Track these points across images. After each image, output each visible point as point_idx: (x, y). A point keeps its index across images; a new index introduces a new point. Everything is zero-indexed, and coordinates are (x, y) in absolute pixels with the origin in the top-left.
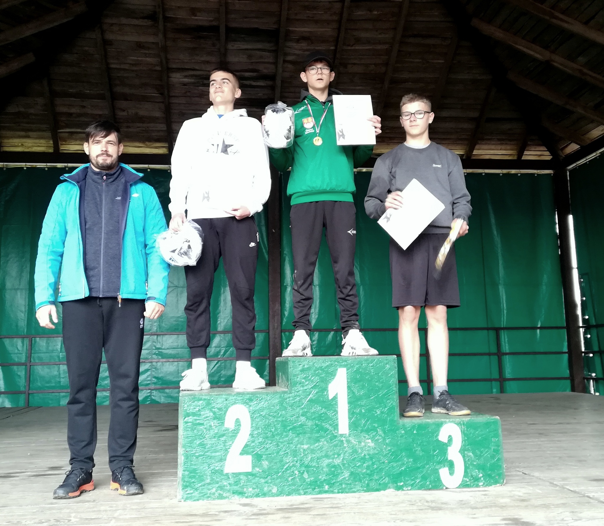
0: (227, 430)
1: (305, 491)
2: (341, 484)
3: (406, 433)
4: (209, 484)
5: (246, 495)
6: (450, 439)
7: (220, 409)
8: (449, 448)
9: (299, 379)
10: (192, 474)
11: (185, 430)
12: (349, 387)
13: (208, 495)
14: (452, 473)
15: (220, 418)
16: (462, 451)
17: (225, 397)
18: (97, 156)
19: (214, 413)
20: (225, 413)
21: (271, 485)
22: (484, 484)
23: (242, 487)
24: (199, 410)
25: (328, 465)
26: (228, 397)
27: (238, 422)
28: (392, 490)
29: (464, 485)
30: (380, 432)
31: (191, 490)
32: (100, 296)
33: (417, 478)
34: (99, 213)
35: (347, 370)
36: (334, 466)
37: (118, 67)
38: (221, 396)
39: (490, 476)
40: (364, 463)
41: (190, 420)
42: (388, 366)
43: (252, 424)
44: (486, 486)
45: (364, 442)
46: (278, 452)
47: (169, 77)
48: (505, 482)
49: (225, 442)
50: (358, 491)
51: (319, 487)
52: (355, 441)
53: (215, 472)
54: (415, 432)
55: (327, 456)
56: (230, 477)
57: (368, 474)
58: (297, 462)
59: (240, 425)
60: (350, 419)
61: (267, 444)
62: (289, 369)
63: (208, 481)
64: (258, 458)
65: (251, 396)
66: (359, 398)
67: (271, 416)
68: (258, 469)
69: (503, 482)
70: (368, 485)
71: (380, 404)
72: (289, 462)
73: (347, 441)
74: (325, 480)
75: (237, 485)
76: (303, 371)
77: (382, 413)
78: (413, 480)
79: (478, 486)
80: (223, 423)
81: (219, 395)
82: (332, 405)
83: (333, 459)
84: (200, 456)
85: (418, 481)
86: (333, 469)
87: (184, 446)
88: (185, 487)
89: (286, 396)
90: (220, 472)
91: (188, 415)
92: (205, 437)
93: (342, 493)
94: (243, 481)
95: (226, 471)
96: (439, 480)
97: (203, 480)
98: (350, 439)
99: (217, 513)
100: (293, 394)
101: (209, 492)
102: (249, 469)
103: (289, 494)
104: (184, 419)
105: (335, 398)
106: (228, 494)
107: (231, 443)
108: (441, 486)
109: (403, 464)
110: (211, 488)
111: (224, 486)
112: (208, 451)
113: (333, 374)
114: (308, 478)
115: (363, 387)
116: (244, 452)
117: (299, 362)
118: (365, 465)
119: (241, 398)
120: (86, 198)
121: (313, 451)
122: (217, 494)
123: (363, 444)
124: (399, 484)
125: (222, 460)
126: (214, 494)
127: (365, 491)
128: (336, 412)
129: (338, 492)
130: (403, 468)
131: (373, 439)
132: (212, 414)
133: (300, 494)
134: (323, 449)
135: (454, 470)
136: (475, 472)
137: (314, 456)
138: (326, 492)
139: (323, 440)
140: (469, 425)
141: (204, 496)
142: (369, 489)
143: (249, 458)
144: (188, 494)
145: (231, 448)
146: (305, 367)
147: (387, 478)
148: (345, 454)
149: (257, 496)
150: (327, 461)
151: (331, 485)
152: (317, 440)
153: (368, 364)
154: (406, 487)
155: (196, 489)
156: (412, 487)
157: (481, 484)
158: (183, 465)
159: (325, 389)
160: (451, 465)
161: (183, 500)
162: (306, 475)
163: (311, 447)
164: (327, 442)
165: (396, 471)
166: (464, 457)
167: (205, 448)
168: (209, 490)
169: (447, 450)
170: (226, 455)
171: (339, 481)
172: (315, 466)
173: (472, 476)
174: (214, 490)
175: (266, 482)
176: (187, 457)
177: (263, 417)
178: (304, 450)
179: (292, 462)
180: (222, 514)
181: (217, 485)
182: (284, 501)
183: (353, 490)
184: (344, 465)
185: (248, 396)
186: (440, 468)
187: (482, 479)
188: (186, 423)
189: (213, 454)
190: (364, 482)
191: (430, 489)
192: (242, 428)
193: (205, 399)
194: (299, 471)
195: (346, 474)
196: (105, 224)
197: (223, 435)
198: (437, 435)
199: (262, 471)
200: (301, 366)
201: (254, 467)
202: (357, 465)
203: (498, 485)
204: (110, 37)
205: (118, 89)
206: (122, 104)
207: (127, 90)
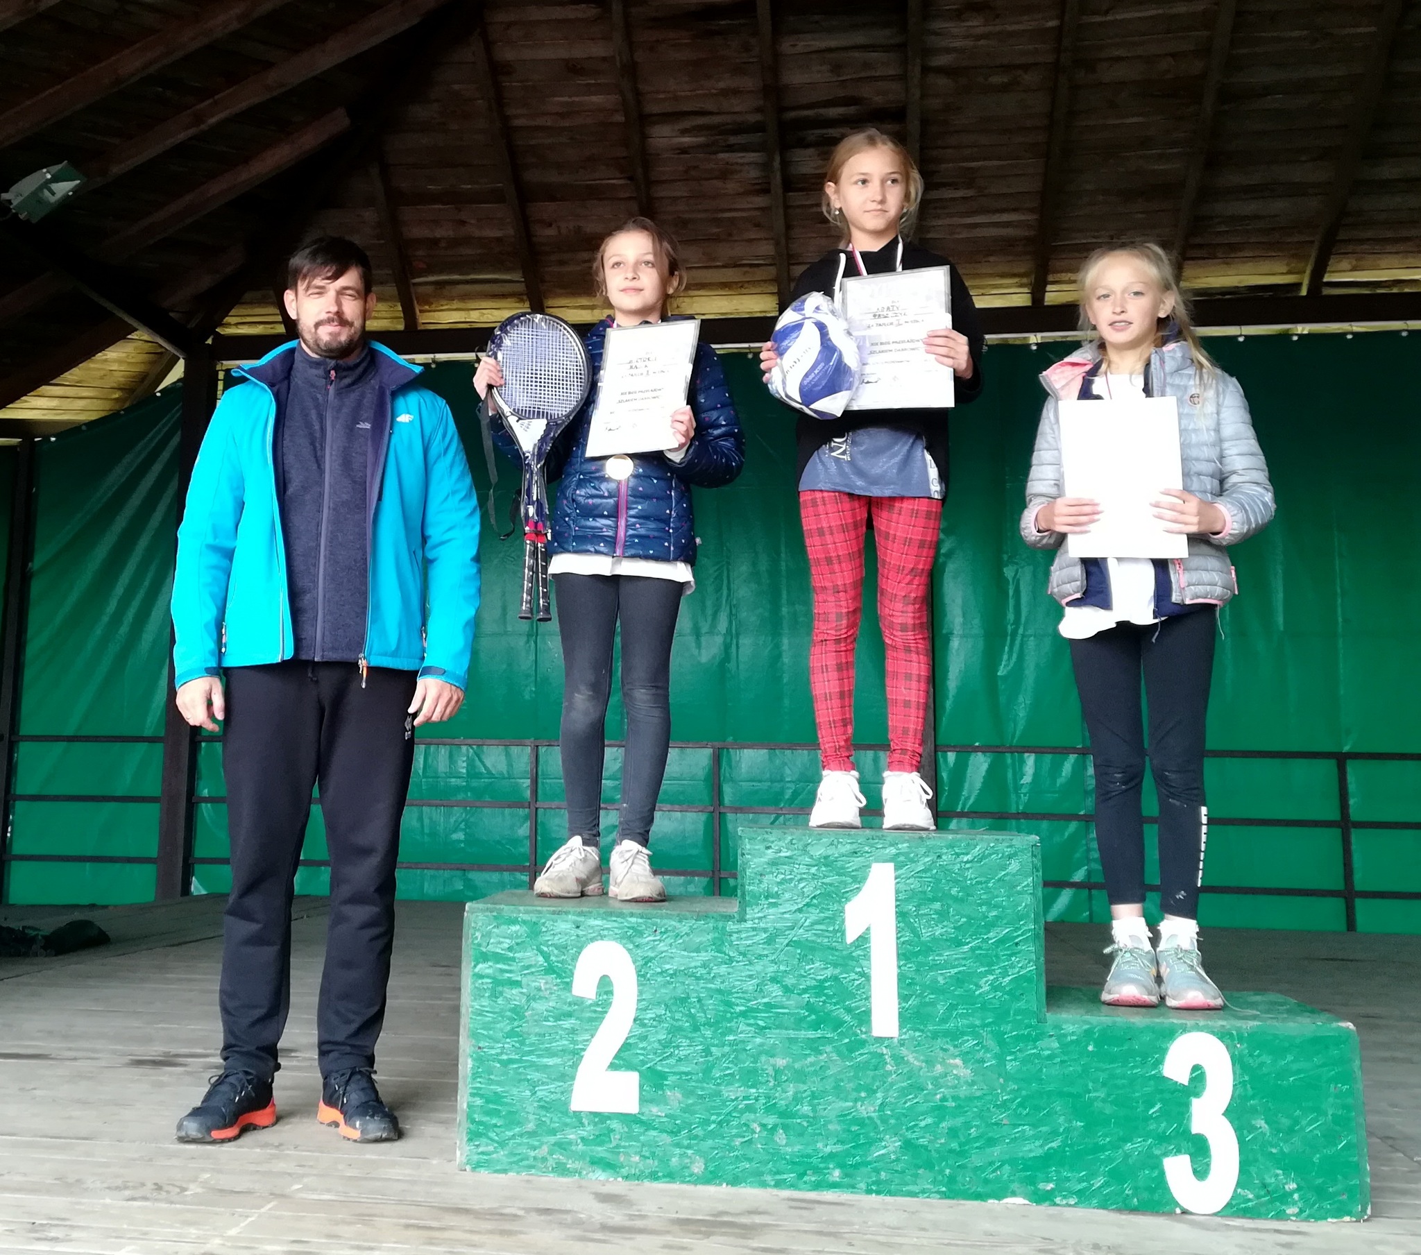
0: (579, 1002)
1: (778, 1177)
2: (877, 1171)
3: (1065, 1047)
4: (532, 1134)
5: (624, 1171)
6: (1198, 1076)
7: (563, 948)
8: (1195, 1102)
9: (763, 886)
10: (491, 1106)
11: (478, 994)
12: (901, 915)
13: (531, 1162)
14: (1201, 1172)
15: (562, 973)
16: (1236, 1113)
17: (574, 918)
18: (317, 325)
19: (546, 957)
20: (575, 958)
21: (690, 1152)
22: (1301, 1211)
23: (615, 1151)
24: (510, 949)
25: (842, 1116)
26: (582, 919)
27: (605, 985)
28: (1019, 1200)
29: (1234, 1209)
30: (991, 1043)
31: (487, 1145)
32: (316, 659)
33: (1093, 1175)
34: (319, 462)
35: (896, 869)
36: (861, 1122)
37: (530, 123)
38: (564, 916)
39: (1321, 1193)
40: (942, 1119)
41: (490, 971)
42: (1014, 865)
43: (640, 993)
44: (1306, 1220)
45: (943, 1063)
46: (707, 1071)
47: (644, 137)
48: (1369, 1212)
49: (573, 1031)
50: (923, 1192)
51: (817, 1170)
52: (916, 1058)
53: (546, 1107)
54: (1090, 1048)
55: (838, 1091)
56: (585, 1121)
57: (951, 1151)
58: (757, 1099)
59: (610, 993)
60: (903, 998)
61: (678, 1047)
62: (739, 857)
63: (531, 1126)
64: (653, 1081)
65: (640, 920)
66: (927, 949)
67: (693, 975)
68: (655, 1110)
69: (1364, 1210)
70: (952, 1180)
71: (990, 964)
72: (737, 1099)
73: (893, 1057)
74: (832, 1156)
75: (601, 1144)
76: (774, 863)
77: (995, 988)
78: (1085, 1179)
79: (1280, 1216)
80: (568, 986)
81: (559, 913)
82: (852, 958)
83: (856, 1100)
84: (511, 1061)
85: (1098, 1182)
86: (854, 1128)
87: (474, 1035)
88: (473, 1136)
89: (731, 926)
90: (559, 1106)
91: (484, 957)
92: (522, 1017)
93: (878, 1193)
94: (618, 1137)
95: (575, 1106)
96: (1160, 1183)
97: (519, 1124)
98: (904, 1051)
100: (749, 924)
101: (532, 1154)
102: (632, 1107)
103: (735, 1181)
104: (475, 966)
105: (863, 940)
106: (578, 1165)
107: (587, 1037)
108: (1167, 1204)
109: (1054, 1133)
110: (536, 1143)
111: (570, 1143)
112: (530, 1053)
113: (859, 878)
114: (786, 1146)
115: (943, 915)
116: (622, 1061)
117: (764, 840)
118: (944, 1124)
119: (616, 925)
120: (287, 423)
121: (801, 1076)
122: (551, 1163)
123: (939, 1068)
124: (1041, 1186)
125: (566, 1077)
126: (544, 1159)
127: (944, 1196)
128: (867, 977)
129: (869, 1192)
130: (1054, 1145)
131: (965, 1056)
132: (541, 959)
133: (764, 1185)
134: (829, 1072)
135: (1208, 1165)
136: (1276, 1176)
137: (803, 1087)
138: (834, 1185)
139: (829, 1048)
140: (1256, 1041)
141: (518, 1162)
142: (953, 1191)
143: (633, 1078)
144: (482, 1153)
145: (589, 1049)
146: (782, 854)
147: (1007, 1168)
148: (888, 1091)
149: (653, 1176)
150: (834, 1107)
151: (850, 1171)
152: (814, 1046)
153: (958, 855)
154: (1065, 1197)
155: (502, 1144)
156: (1080, 1198)
157: (1291, 1210)
158: (469, 1080)
159: (837, 916)
160: (1199, 1150)
161: (468, 1168)
162: (780, 1138)
163: (797, 1066)
164: (839, 1054)
165: (1033, 1149)
166: (1239, 1130)
167: (522, 1043)
168: (534, 1148)
169: (1187, 1105)
170: (575, 1066)
171: (870, 1163)
172: (805, 1116)
173: (1264, 1186)
174: (545, 1148)
175: (678, 1145)
176: (480, 1060)
177: (671, 976)
178: (778, 1072)
179: (745, 1098)
181: (552, 1139)
182: (717, 1196)
183: (910, 1188)
184: (884, 1120)
185: (633, 920)
186: (1166, 1154)
187: (1296, 1196)
188: (480, 976)
189: (545, 1061)
190: (941, 1172)
191: (1134, 1210)
192: (617, 1000)
193: (524, 922)
194: (763, 1126)
195: (890, 1146)
196: (331, 486)
197: (569, 1015)
198: (1160, 1062)
199: (666, 1116)
200: (770, 851)
201: (643, 1100)
202: (923, 1124)
203: (1347, 1218)
204: (507, 54)
205: (533, 176)
206: (546, 209)
207: (553, 177)
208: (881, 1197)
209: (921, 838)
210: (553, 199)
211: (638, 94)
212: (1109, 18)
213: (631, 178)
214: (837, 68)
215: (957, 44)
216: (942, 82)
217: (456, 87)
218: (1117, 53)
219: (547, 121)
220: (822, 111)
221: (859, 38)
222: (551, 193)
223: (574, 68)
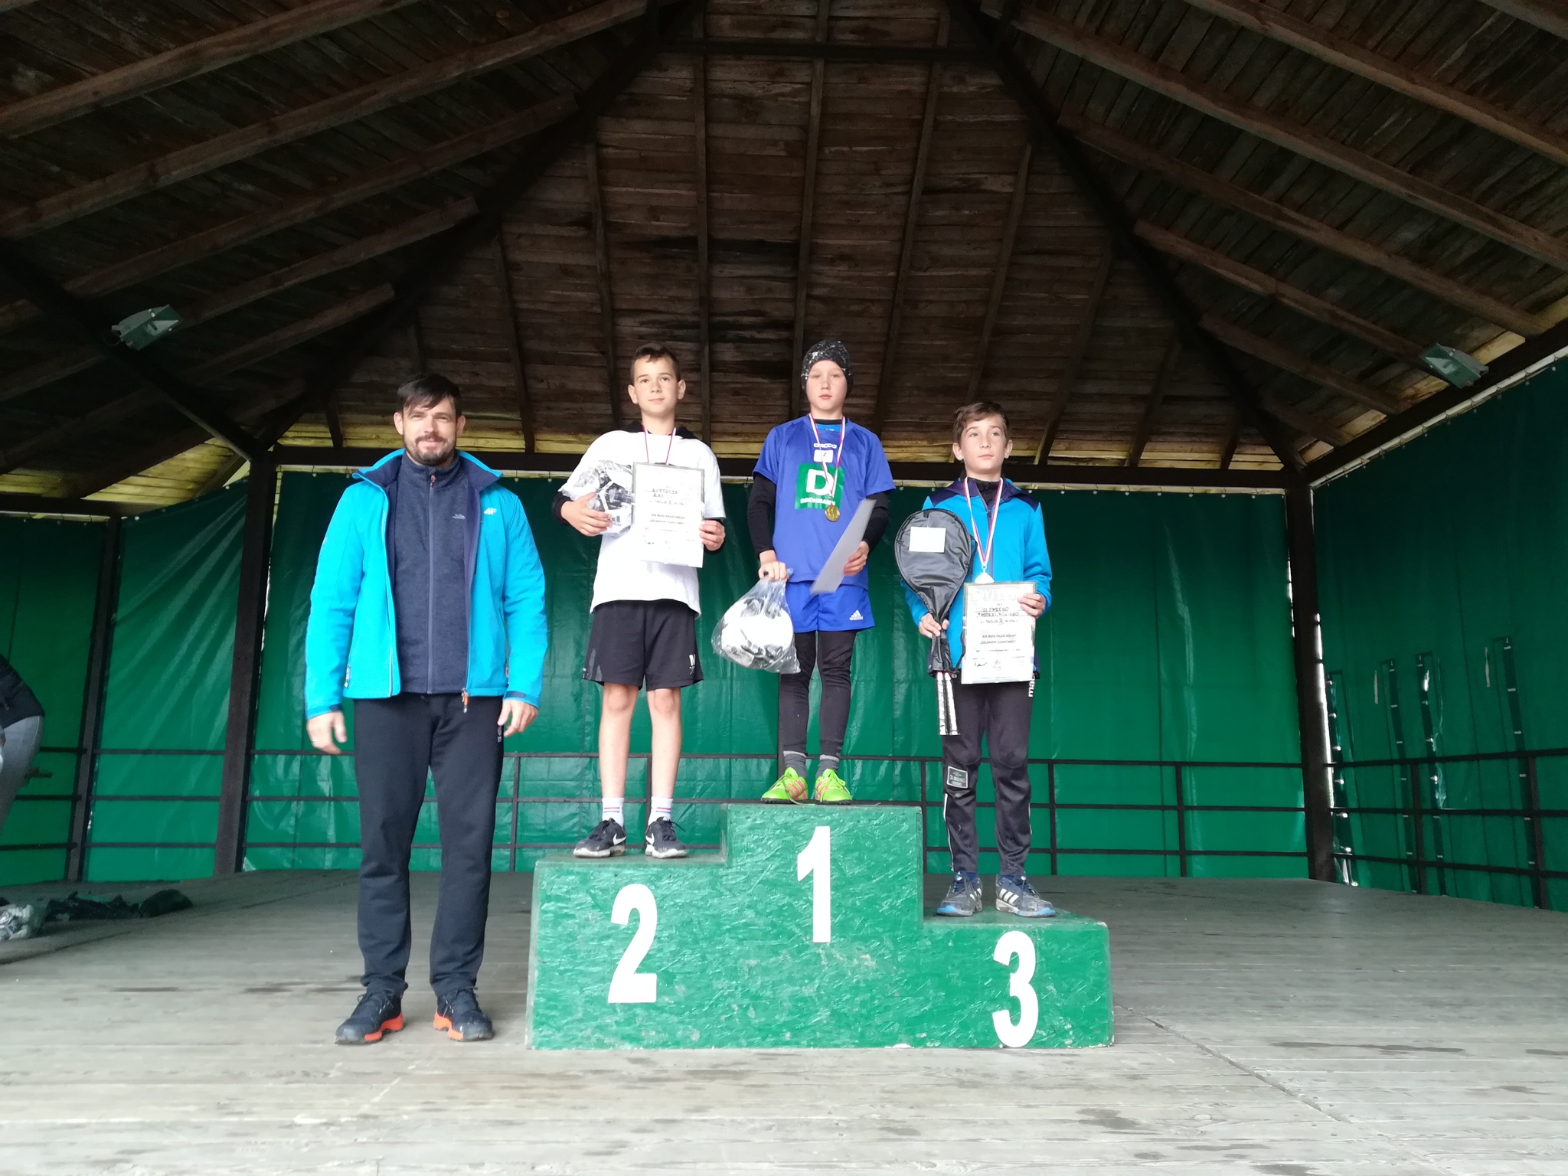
0: (616, 927)
1: (750, 1040)
2: (814, 1032)
3: (935, 944)
4: (580, 1021)
5: (645, 1042)
6: (1015, 959)
7: (604, 891)
8: (1012, 975)
9: (745, 843)
10: (551, 1003)
11: (544, 924)
12: (833, 861)
13: (579, 1040)
14: (1015, 1020)
15: (604, 907)
16: (1037, 982)
17: (614, 869)
18: (418, 440)
19: (594, 897)
20: (614, 897)
21: (690, 1027)
22: (1074, 1042)
23: (639, 1029)
24: (568, 892)
25: (792, 997)
26: (619, 870)
27: (635, 915)
28: (905, 1046)
29: (1035, 1043)
30: (888, 943)
31: (548, 1030)
32: (428, 693)
33: (950, 1026)
34: (424, 543)
35: (831, 830)
36: (804, 1000)
37: (532, 307)
38: (606, 868)
39: (1086, 1030)
40: (857, 995)
41: (552, 908)
42: (905, 826)
43: (659, 919)
44: (1077, 1047)
45: (859, 959)
46: (703, 971)
47: (615, 325)
48: (1113, 1040)
49: (611, 948)
50: (843, 1044)
51: (776, 1034)
52: (841, 956)
53: (591, 1000)
54: (950, 944)
55: (791, 980)
56: (618, 1010)
57: (862, 1016)
58: (736, 988)
59: (638, 920)
60: (833, 916)
61: (684, 955)
62: (728, 824)
63: (580, 1015)
64: (666, 980)
65: (660, 869)
66: (850, 882)
67: (694, 906)
68: (667, 999)
69: (1110, 1040)
70: (862, 1035)
71: (889, 891)
72: (723, 988)
73: (827, 955)
74: (785, 1024)
75: (629, 1025)
76: (752, 828)
77: (891, 907)
78: (945, 1029)
79: (1062, 1046)
80: (609, 916)
81: (604, 866)
82: (802, 891)
83: (801, 986)
84: (566, 971)
85: (953, 1031)
86: (799, 1004)
87: (540, 953)
88: (538, 1024)
89: (722, 872)
90: (601, 1000)
91: (549, 899)
92: (576, 939)
93: (815, 1046)
94: (640, 1019)
95: (611, 999)
96: (991, 1030)
97: (571, 1014)
98: (833, 951)
99: (580, 1074)
100: (734, 870)
101: (580, 1035)
102: (651, 997)
103: (720, 1045)
104: (542, 905)
105: (809, 877)
106: (612, 1040)
107: (621, 951)
108: (995, 1042)
109: (927, 1000)
110: (583, 1027)
111: (607, 1025)
112: (580, 964)
113: (808, 837)
114: (755, 1018)
115: (860, 860)
116: (644, 967)
117: (746, 813)
118: (857, 999)
119: (643, 873)
120: (398, 515)
121: (766, 971)
122: (593, 1039)
123: (855, 962)
124: (918, 1035)
125: (606, 979)
126: (589, 1038)
127: (858, 1046)
128: (810, 903)
129: (809, 1046)
130: (926, 1008)
131: (873, 953)
132: (589, 899)
133: (740, 1046)
134: (784, 968)
135: (1019, 1016)
136: (1059, 1021)
137: (767, 979)
138: (787, 1043)
139: (784, 951)
140: (1051, 936)
141: (570, 1041)
142: (863, 1042)
143: (652, 978)
144: (544, 1036)
145: (622, 959)
146: (757, 822)
147: (897, 1025)
148: (822, 978)
149: (665, 1045)
150: (788, 990)
151: (796, 1033)
152: (775, 951)
153: (870, 820)
154: (932, 1042)
155: (559, 1029)
156: (941, 1042)
157: (1068, 1042)
158: (536, 985)
159: (792, 863)
160: (1014, 1006)
161: (533, 1047)
162: (751, 1013)
163: (763, 964)
164: (792, 956)
165: (914, 1012)
166: (1038, 992)
167: (575, 957)
168: (581, 1031)
169: (1008, 978)
170: (612, 972)
171: (811, 1026)
172: (768, 998)
173: (1052, 1027)
174: (589, 1032)
175: (681, 1022)
176: (544, 972)
177: (680, 907)
178: (750, 969)
179: (729, 988)
180: (591, 1076)
181: (594, 1024)
182: (709, 1055)
183: (836, 1042)
184: (820, 997)
185: (655, 869)
186: (994, 1011)
187: (1071, 1033)
188: (545, 912)
189: (591, 969)
190: (856, 1030)
191: (974, 1048)
192: (642, 925)
193: (578, 873)
194: (740, 1006)
195: (823, 1014)
197: (608, 937)
198: (992, 951)
199: (675, 1003)
200: (749, 820)
201: (660, 993)
202: (844, 999)
203: (1100, 1045)
204: (517, 256)
205: (532, 345)
206: (541, 370)
207: (546, 347)
208: (817, 1049)
209: (847, 809)
210: (545, 363)
211: (611, 294)
212: (927, 274)
213: (603, 353)
214: (750, 290)
215: (830, 281)
216: (819, 306)
217: (477, 276)
218: (931, 297)
219: (544, 307)
220: (739, 318)
221: (765, 271)
222: (545, 359)
223: (565, 271)
